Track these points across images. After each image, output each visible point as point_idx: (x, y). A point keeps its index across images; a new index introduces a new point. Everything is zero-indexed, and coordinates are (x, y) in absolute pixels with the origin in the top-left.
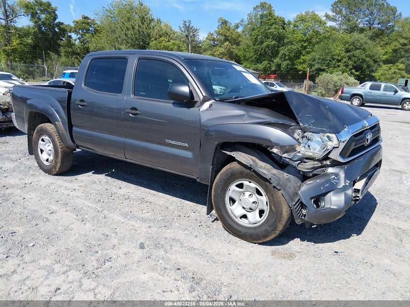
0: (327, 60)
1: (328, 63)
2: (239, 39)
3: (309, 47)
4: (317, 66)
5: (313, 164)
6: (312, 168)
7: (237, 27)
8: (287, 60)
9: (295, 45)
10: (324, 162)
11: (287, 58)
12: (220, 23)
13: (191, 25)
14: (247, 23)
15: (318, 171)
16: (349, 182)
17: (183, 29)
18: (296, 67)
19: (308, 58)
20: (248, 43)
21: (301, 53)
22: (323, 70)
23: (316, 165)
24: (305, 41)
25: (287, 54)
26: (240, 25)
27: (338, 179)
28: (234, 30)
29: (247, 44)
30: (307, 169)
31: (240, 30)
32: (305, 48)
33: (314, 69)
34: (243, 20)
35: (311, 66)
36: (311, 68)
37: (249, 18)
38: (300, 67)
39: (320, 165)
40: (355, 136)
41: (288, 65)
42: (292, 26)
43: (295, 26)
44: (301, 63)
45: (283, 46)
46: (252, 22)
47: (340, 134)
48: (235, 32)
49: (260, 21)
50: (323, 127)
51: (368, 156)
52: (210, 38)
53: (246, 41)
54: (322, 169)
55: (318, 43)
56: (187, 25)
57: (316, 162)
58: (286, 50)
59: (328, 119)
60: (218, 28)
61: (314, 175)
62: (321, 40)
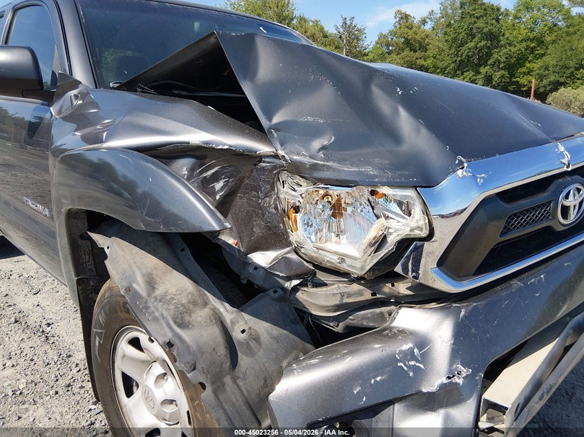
0: (568, 68)
1: (572, 73)
2: (427, 40)
3: (539, 48)
4: (552, 78)
5: (342, 295)
6: (338, 307)
7: (424, 22)
8: (502, 69)
9: (515, 46)
10: (387, 288)
11: (502, 66)
12: (398, 19)
13: (353, 25)
14: (439, 15)
15: (364, 318)
16: (465, 371)
17: (341, 30)
18: (518, 79)
19: (536, 65)
20: (440, 45)
21: (526, 59)
22: (564, 84)
23: (349, 295)
24: (532, 40)
25: (503, 59)
26: (428, 20)
27: (425, 358)
28: (419, 27)
29: (439, 48)
30: (323, 308)
31: (428, 27)
32: (532, 50)
33: (545, 82)
34: (433, 11)
35: (541, 77)
36: (542, 81)
37: (442, 8)
38: (523, 81)
39: (367, 295)
40: (508, 196)
41: (503, 76)
42: (511, 18)
43: (516, 17)
44: (524, 74)
45: (497, 48)
46: (447, 14)
47: (437, 188)
48: (421, 30)
49: (460, 11)
50: (368, 164)
51: (568, 264)
52: (383, 41)
53: (437, 43)
54: (378, 310)
55: (554, 42)
56: (348, 23)
57: (355, 287)
58: (501, 54)
59: (394, 136)
60: (395, 27)
61: (353, 331)
62: (559, 38)
